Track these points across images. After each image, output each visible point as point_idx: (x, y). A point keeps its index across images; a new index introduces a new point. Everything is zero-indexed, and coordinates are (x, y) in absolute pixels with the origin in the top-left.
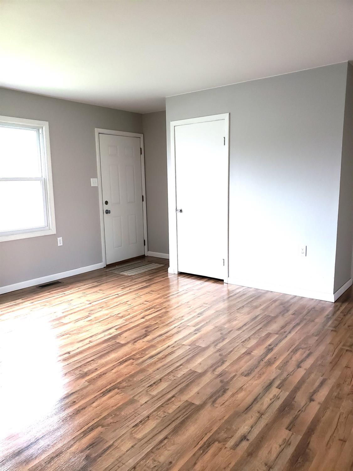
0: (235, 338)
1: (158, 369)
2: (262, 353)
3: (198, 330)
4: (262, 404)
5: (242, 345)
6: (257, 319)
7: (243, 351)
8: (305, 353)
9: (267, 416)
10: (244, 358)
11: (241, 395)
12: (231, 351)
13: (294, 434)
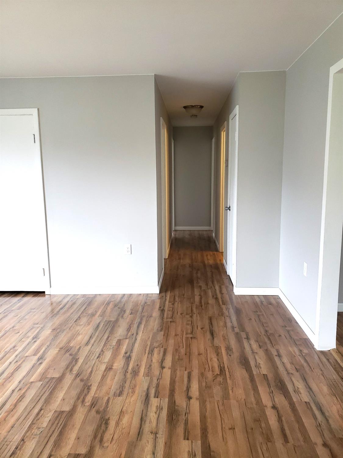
0: (88, 355)
1: (12, 427)
2: (122, 364)
3: (41, 358)
4: (150, 422)
5: (100, 362)
6: (100, 328)
7: (103, 367)
8: (161, 351)
9: (161, 433)
10: (108, 376)
11: (125, 420)
12: (91, 372)
13: (193, 441)
